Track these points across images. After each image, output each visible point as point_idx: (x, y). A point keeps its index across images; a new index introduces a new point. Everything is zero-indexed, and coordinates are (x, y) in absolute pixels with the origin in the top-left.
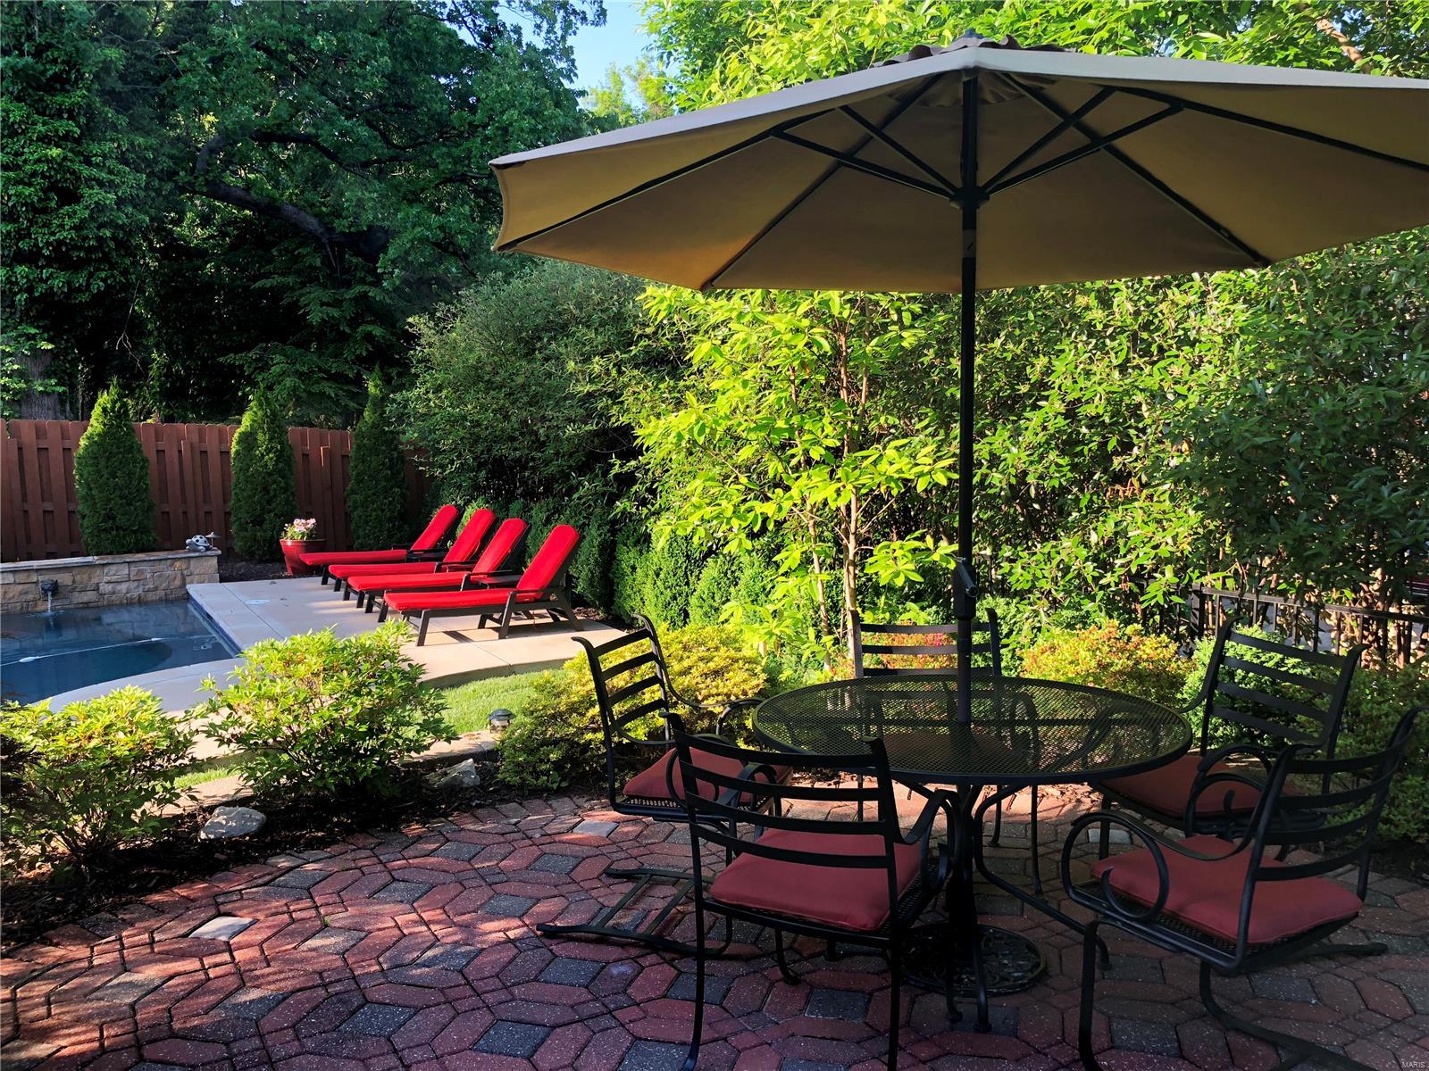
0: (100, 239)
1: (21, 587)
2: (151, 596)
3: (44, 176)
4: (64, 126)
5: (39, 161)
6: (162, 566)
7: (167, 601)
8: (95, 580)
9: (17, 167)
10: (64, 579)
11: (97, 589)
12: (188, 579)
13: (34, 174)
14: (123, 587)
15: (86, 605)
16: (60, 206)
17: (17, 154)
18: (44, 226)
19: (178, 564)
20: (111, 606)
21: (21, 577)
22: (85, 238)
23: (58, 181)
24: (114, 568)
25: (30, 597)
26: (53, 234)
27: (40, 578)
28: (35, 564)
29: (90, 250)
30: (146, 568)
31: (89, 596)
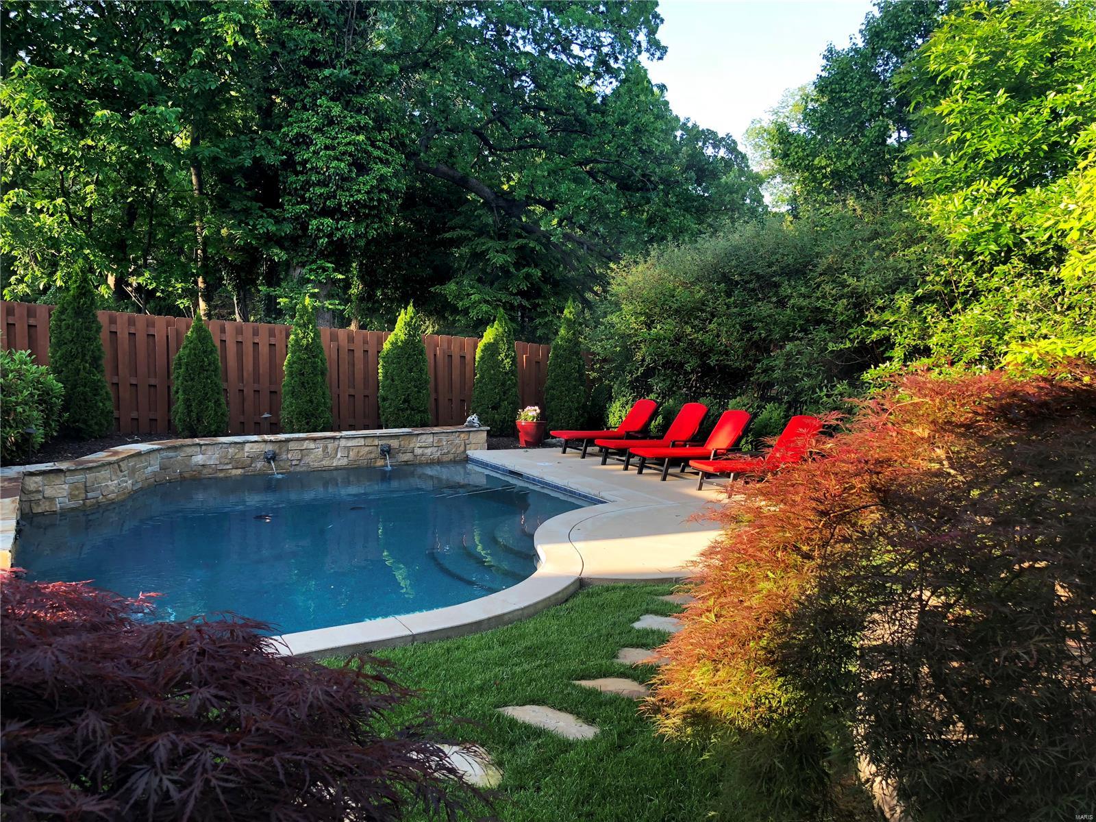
0: (380, 201)
1: (368, 448)
2: (445, 458)
3: (351, 155)
4: (364, 120)
5: (349, 143)
6: (452, 437)
7: (454, 462)
8: (412, 445)
9: (334, 148)
10: (394, 443)
11: (413, 452)
12: (468, 447)
13: (344, 154)
14: (428, 451)
15: (406, 463)
16: (358, 176)
17: (334, 139)
18: (348, 190)
19: (462, 435)
20: (421, 464)
21: (369, 441)
22: (372, 199)
23: (358, 158)
24: (424, 437)
25: (373, 456)
26: (352, 196)
27: (380, 443)
28: (378, 432)
29: (372, 208)
30: (444, 438)
31: (407, 457)
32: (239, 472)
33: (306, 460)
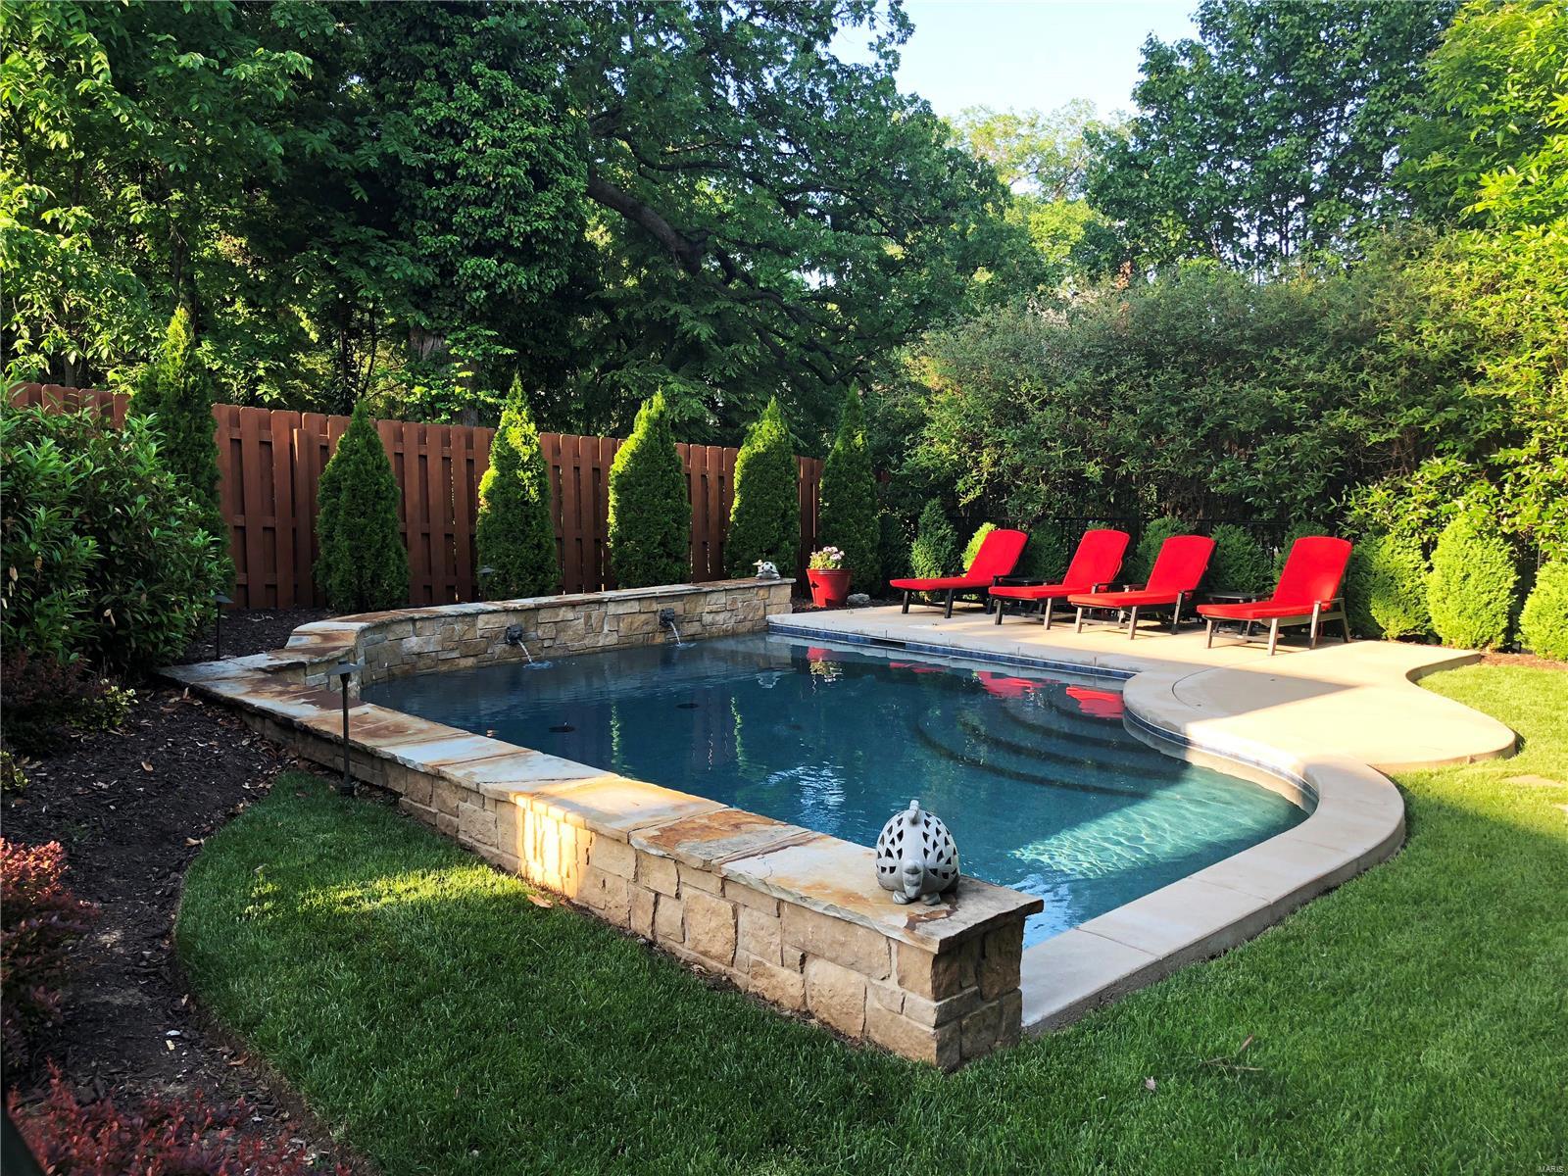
1: (643, 617)
2: (742, 628)
6: (749, 595)
7: (753, 633)
8: (699, 610)
10: (678, 607)
11: (700, 620)
12: (769, 608)
14: (720, 618)
15: (694, 637)
17: (502, 129)
18: (524, 213)
19: (761, 592)
20: (711, 638)
21: (645, 604)
24: (715, 596)
25: (649, 628)
26: (529, 223)
27: (659, 607)
30: (739, 596)
31: (694, 628)
32: (470, 662)
33: (563, 638)
